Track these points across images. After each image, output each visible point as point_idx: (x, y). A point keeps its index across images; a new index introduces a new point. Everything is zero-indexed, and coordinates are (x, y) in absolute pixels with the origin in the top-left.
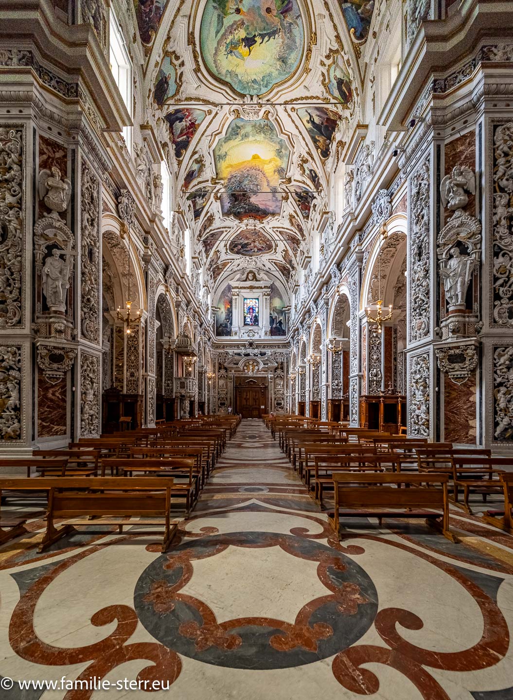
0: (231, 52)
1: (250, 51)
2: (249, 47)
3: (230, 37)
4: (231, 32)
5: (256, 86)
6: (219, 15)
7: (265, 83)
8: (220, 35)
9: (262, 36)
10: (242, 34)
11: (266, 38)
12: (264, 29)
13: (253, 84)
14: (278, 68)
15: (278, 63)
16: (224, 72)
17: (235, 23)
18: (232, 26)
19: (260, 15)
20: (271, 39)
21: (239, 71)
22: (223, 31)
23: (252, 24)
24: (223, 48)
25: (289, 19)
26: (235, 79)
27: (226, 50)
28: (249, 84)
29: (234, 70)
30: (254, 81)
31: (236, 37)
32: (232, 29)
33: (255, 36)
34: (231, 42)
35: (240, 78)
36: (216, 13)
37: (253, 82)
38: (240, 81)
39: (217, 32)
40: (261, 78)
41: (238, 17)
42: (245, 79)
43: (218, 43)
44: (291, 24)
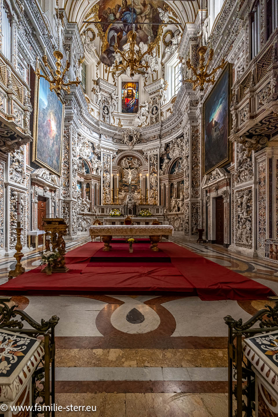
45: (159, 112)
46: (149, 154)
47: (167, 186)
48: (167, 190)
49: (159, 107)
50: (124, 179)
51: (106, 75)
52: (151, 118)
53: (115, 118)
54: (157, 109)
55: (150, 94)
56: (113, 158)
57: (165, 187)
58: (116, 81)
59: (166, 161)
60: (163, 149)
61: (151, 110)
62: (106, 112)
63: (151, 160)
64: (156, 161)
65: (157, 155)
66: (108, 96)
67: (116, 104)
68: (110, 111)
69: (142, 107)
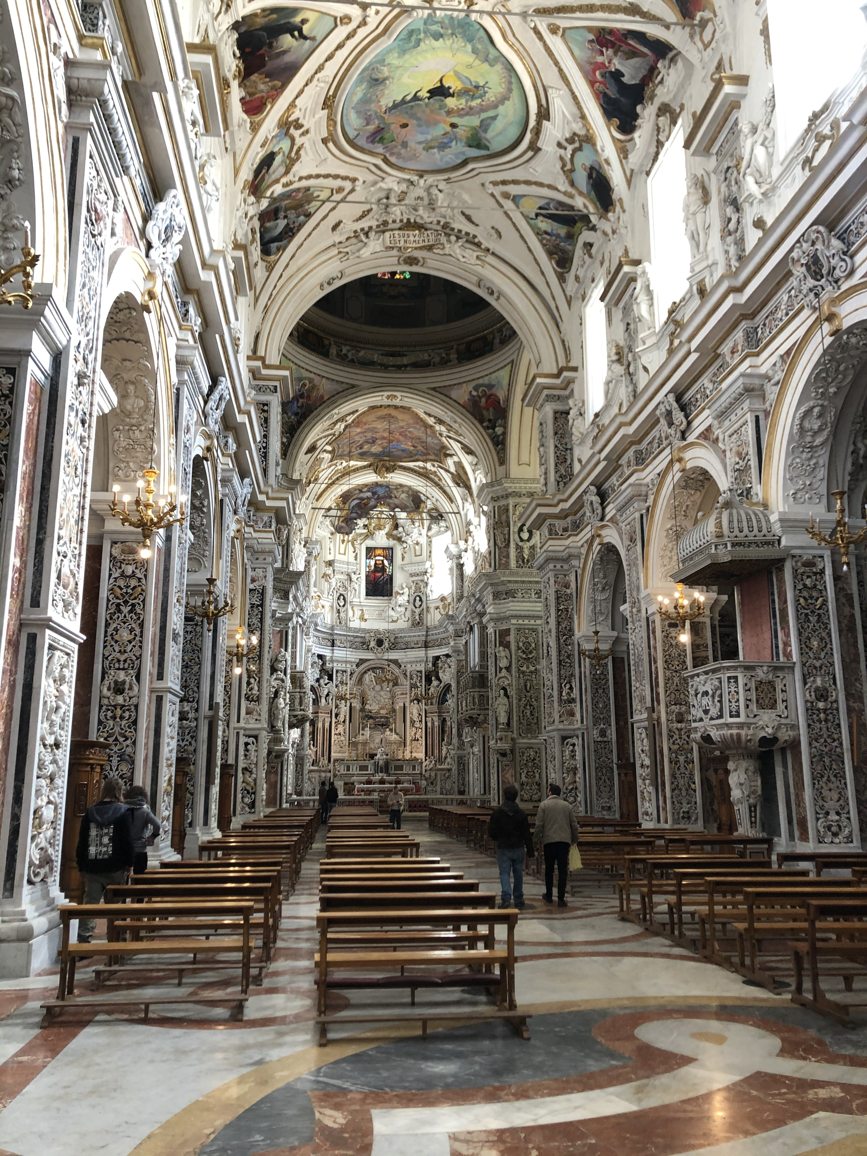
0: (477, 87)
1: (441, 81)
2: (442, 85)
3: (474, 103)
4: (471, 108)
5: (434, 28)
6: (486, 131)
7: (413, 39)
8: (491, 113)
9: (416, 98)
10: (451, 102)
11: (409, 98)
12: (412, 107)
13: (442, 31)
14: (385, 69)
15: (386, 74)
16: (499, 67)
17: (461, 116)
18: (467, 114)
19: (418, 119)
20: (399, 98)
21: (470, 58)
22: (484, 115)
23: (432, 111)
24: (491, 96)
25: (371, 128)
26: (479, 46)
27: (485, 93)
28: (450, 31)
29: (478, 62)
30: (437, 36)
31: (463, 101)
32: (470, 112)
33: (429, 98)
34: (473, 98)
35: (469, 47)
36: (490, 135)
37: (442, 36)
38: (470, 40)
39: (494, 118)
40: (422, 44)
41: (454, 120)
42: (459, 42)
43: (496, 107)
44: (368, 124)
45: (424, 606)
46: (409, 669)
47: (436, 724)
48: (436, 730)
49: (424, 599)
50: (367, 707)
51: (343, 546)
52: (413, 612)
53: (355, 609)
54: (421, 600)
55: (411, 575)
56: (351, 674)
57: (433, 723)
58: (357, 551)
59: (435, 683)
60: (430, 665)
61: (412, 601)
62: (342, 604)
63: (411, 679)
64: (421, 681)
65: (421, 672)
66: (346, 577)
67: (357, 587)
68: (349, 600)
69: (398, 593)
